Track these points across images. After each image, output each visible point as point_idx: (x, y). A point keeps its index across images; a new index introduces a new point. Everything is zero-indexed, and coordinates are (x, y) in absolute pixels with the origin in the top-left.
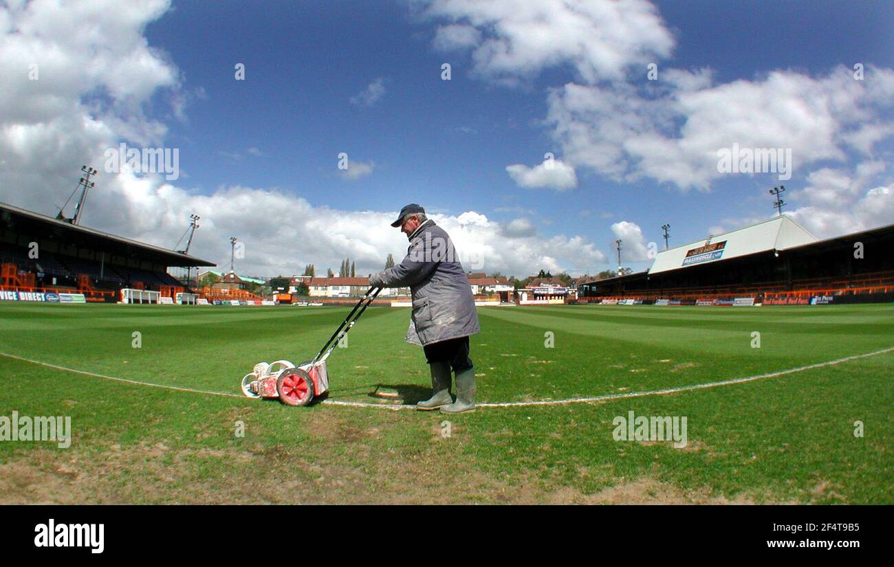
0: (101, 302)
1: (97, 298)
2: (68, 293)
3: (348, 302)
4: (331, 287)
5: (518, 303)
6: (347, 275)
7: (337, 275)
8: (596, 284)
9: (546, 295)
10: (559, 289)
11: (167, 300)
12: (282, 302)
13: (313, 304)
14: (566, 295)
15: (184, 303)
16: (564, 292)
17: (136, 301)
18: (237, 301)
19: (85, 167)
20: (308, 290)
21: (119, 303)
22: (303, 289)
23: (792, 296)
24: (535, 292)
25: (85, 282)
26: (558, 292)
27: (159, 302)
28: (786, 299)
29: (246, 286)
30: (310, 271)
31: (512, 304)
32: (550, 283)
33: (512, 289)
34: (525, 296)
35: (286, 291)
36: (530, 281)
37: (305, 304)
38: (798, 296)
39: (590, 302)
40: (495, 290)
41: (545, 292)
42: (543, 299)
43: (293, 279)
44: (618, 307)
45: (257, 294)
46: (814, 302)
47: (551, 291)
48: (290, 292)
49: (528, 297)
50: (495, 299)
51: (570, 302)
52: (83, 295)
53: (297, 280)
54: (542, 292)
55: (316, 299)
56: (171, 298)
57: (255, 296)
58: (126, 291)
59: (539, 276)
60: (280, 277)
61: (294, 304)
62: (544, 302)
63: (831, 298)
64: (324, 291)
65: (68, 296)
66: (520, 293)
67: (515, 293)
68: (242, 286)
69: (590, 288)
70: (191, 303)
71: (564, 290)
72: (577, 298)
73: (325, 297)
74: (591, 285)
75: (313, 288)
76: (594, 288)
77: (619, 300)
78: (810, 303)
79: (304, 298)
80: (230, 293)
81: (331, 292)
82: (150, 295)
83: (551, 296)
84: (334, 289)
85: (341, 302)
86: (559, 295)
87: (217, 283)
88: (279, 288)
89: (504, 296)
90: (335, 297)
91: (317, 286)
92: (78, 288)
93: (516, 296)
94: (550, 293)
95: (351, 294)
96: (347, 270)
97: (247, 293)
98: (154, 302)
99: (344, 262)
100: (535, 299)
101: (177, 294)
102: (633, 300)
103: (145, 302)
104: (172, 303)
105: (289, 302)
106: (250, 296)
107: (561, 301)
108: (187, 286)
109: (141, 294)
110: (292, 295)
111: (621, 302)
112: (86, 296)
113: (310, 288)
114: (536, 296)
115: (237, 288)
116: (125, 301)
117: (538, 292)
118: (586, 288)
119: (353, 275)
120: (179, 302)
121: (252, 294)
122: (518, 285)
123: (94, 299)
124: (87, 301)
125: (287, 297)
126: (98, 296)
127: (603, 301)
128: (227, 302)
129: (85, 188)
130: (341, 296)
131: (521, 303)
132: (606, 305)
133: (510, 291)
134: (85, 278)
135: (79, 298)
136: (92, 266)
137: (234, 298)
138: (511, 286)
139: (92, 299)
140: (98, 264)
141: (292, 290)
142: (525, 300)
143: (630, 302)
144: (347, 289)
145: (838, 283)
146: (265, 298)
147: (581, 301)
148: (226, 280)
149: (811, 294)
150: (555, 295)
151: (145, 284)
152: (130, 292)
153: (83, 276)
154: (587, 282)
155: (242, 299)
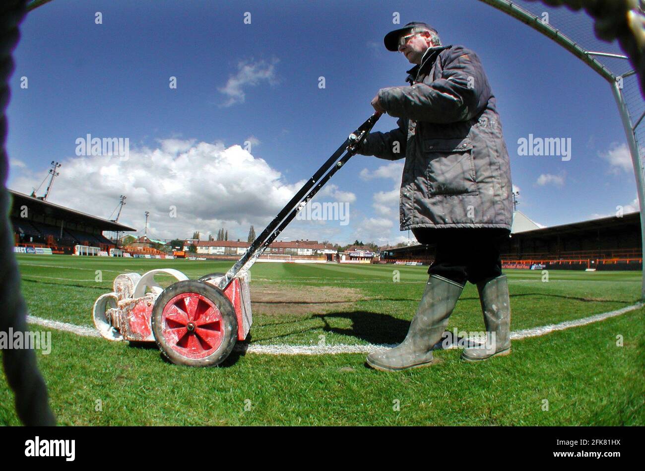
0: (61, 254)
1: (59, 251)
2: (40, 247)
3: (223, 258)
4: (212, 247)
5: (339, 262)
6: (222, 240)
7: (215, 239)
8: (393, 251)
9: (359, 257)
10: (368, 254)
11: (105, 254)
12: (179, 257)
13: (200, 259)
14: (372, 258)
15: (115, 255)
16: (371, 256)
17: (85, 254)
18: (149, 256)
19: (53, 162)
20: (196, 249)
21: (73, 255)
22: (193, 248)
23: (519, 263)
24: (351, 255)
25: (51, 241)
26: (367, 256)
27: (99, 255)
28: (515, 265)
29: (154, 245)
30: (196, 236)
31: (335, 262)
32: (362, 249)
33: (336, 252)
34: (344, 257)
35: (181, 249)
36: (349, 247)
37: (194, 259)
38: (523, 263)
39: (387, 263)
40: (324, 253)
41: (358, 255)
42: (356, 260)
43: (186, 241)
44: (407, 266)
45: (162, 251)
46: (533, 267)
47: (362, 255)
48: (184, 250)
49: (346, 258)
50: (323, 259)
51: (375, 262)
52: (50, 249)
53: (188, 242)
54: (356, 255)
55: (202, 255)
56: (107, 252)
57: (161, 252)
58: (78, 247)
59: (354, 245)
60: (178, 239)
61: (187, 258)
62: (357, 261)
63: (544, 266)
64: (207, 250)
65: (40, 250)
66: (341, 255)
67: (338, 255)
68: (151, 246)
69: (389, 254)
70: (119, 256)
71: (371, 254)
72: (379, 260)
73: (208, 254)
74: (389, 251)
75: (200, 248)
76: (391, 254)
77: (407, 262)
78: (530, 268)
79: (193, 254)
80: (144, 250)
81: (212, 251)
82: (93, 250)
83: (362, 258)
84: (213, 249)
85: (219, 257)
86: (367, 258)
87: (134, 243)
88: (176, 247)
89: (329, 257)
90: (214, 254)
91: (202, 246)
92: (47, 244)
93: (338, 257)
94: (361, 256)
95: (225, 253)
96: (222, 236)
97: (155, 250)
98: (96, 254)
99: (220, 230)
100: (351, 259)
101: (111, 249)
102: (416, 262)
103: (90, 254)
104: (107, 255)
105: (183, 257)
106: (157, 252)
107: (368, 262)
108: (116, 244)
109: (88, 249)
110: (185, 252)
111: (408, 263)
112: (52, 250)
113: (197, 247)
114: (351, 258)
115: (148, 246)
116: (77, 253)
117: (353, 255)
118: (386, 253)
119: (226, 239)
120: (112, 255)
121: (158, 251)
122: (340, 250)
123: (58, 252)
124: (53, 254)
125: (182, 254)
126: (60, 250)
127: (397, 262)
128: (143, 255)
129: (53, 177)
130: (218, 253)
131: (341, 261)
132: (398, 265)
133: (334, 254)
134: (51, 237)
135: (48, 251)
136: (55, 229)
137: (147, 253)
138: (335, 250)
139: (55, 252)
140: (59, 228)
141: (186, 249)
142: (344, 260)
143: (414, 263)
144: (223, 249)
145: (552, 256)
146: (167, 254)
147: (382, 262)
148: (141, 241)
149: (532, 263)
150: (364, 257)
151: (89, 243)
152: (80, 247)
153: (50, 236)
154: (387, 249)
155: (152, 254)
